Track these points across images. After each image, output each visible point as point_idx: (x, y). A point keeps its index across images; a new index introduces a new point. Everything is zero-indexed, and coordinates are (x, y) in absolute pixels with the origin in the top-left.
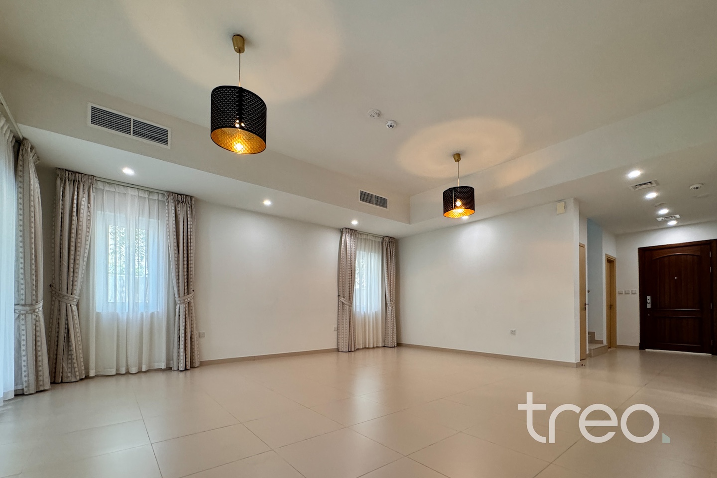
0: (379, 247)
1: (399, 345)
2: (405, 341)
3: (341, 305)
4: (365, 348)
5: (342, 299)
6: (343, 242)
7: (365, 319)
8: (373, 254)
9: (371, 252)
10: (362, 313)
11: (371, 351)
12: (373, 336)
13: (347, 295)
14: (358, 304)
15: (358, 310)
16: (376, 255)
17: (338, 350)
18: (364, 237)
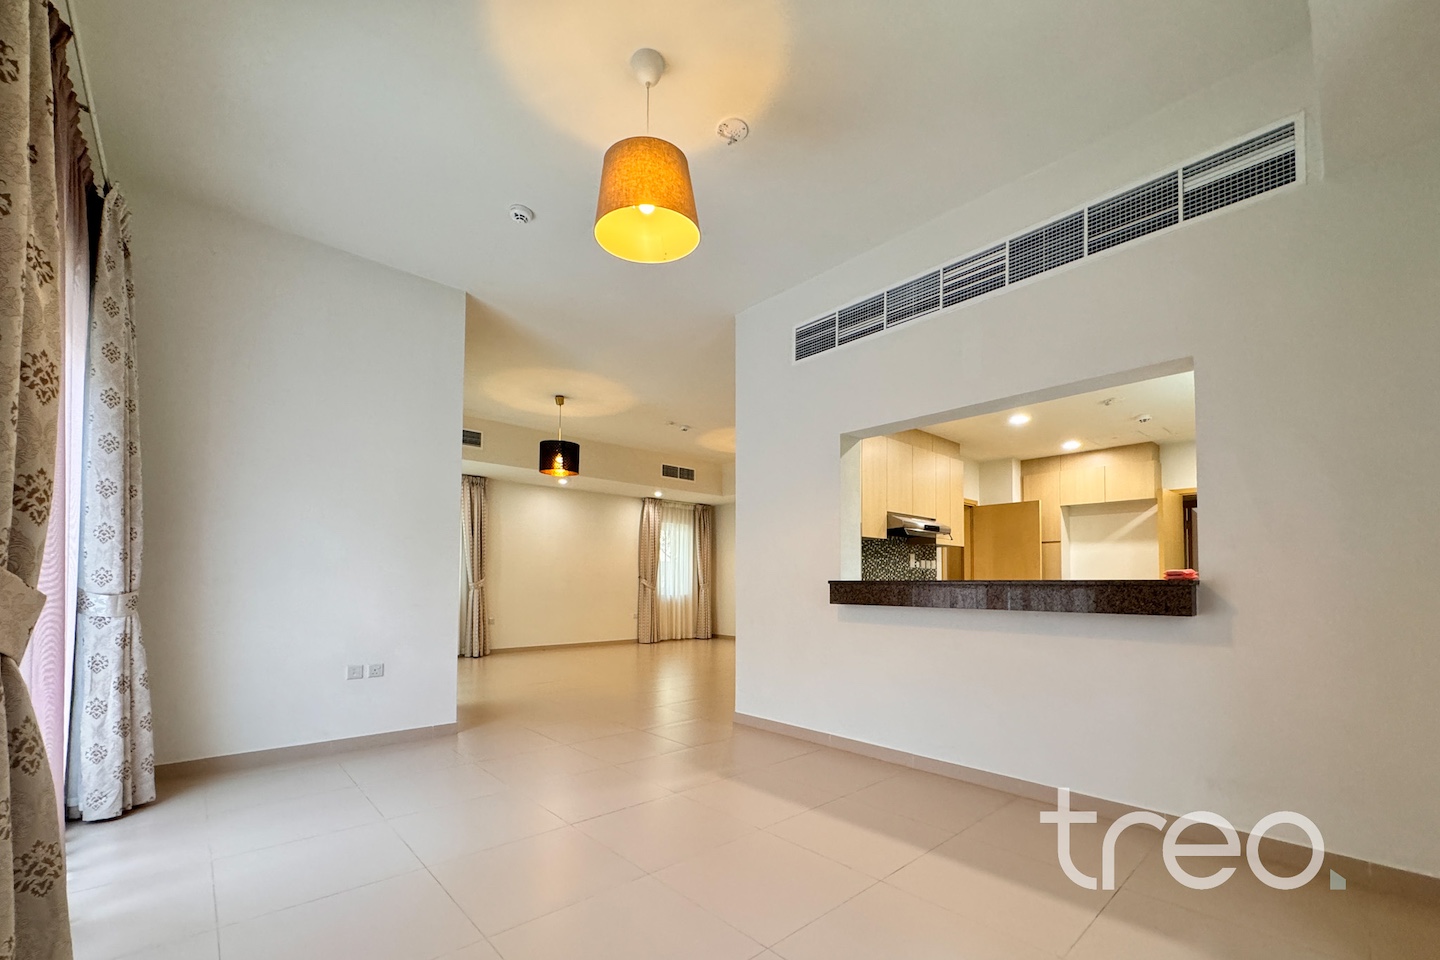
0: (690, 515)
1: (714, 636)
2: (721, 632)
3: (642, 589)
4: (672, 640)
5: (643, 581)
6: (645, 514)
8: (682, 526)
9: (680, 523)
10: (668, 597)
11: (679, 643)
13: (649, 577)
14: (663, 586)
15: (662, 594)
16: (687, 526)
17: (638, 641)
18: (669, 506)
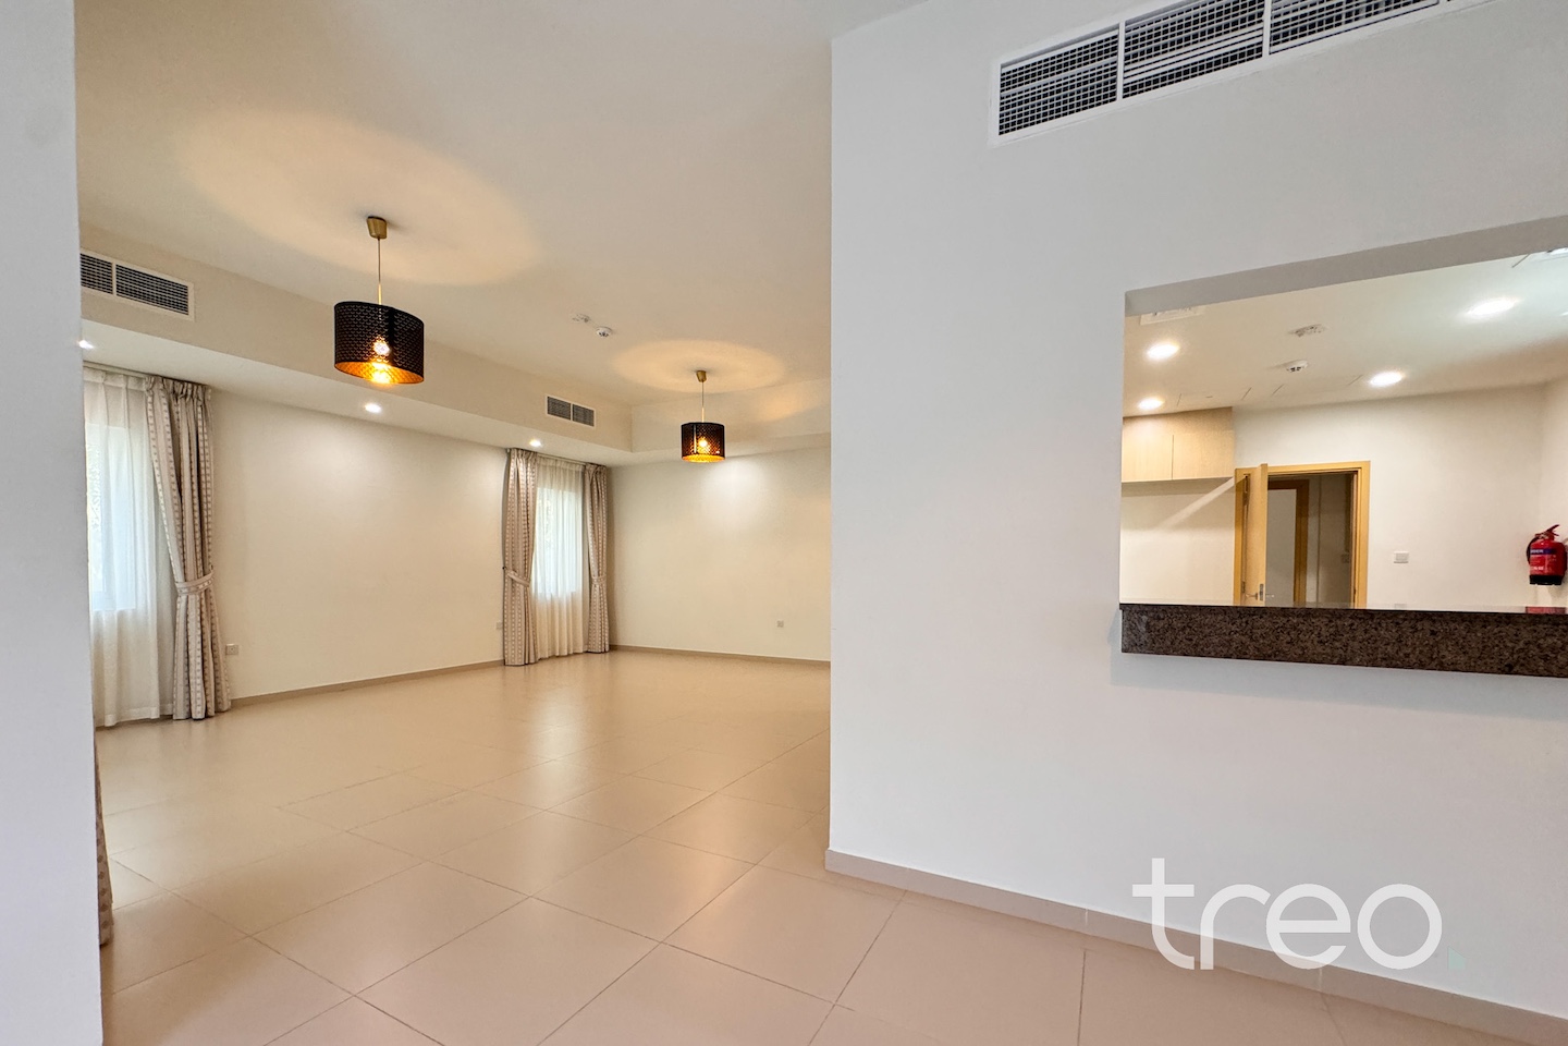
0: (577, 480)
1: (613, 648)
2: (623, 641)
3: (509, 584)
4: (554, 657)
5: (511, 574)
6: (512, 473)
7: (553, 607)
8: (566, 493)
9: (564, 489)
10: (548, 597)
11: (565, 662)
12: (569, 634)
13: (520, 567)
14: (539, 581)
15: (540, 591)
16: (573, 495)
17: (504, 663)
18: (551, 463)
